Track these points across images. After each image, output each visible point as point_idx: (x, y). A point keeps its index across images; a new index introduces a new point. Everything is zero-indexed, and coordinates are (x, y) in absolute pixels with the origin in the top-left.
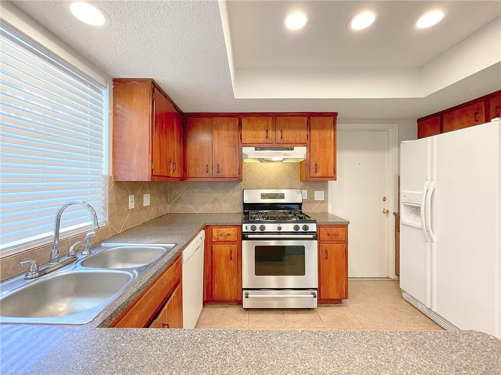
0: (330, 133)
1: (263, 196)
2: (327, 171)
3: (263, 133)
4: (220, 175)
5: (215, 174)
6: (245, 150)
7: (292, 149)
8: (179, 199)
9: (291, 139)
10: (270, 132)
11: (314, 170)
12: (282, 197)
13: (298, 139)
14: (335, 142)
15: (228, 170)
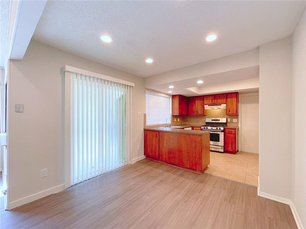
0: (235, 99)
1: (212, 120)
2: (234, 112)
3: (211, 101)
4: (198, 114)
5: (196, 113)
6: (205, 106)
7: (221, 105)
8: (187, 121)
9: (220, 102)
10: (213, 100)
11: (229, 112)
12: (219, 120)
13: (223, 102)
14: (237, 102)
15: (200, 112)
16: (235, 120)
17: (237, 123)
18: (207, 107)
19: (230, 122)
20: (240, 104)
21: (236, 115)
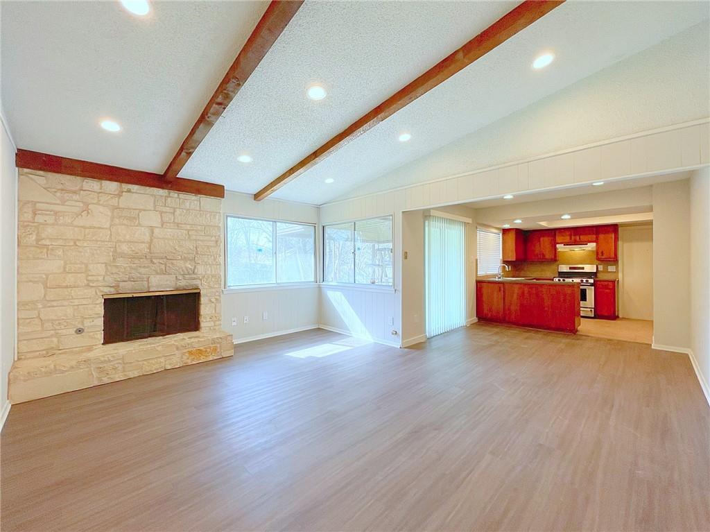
0: (612, 236)
1: (570, 268)
2: (610, 254)
3: (568, 238)
4: (544, 258)
5: (541, 258)
6: (558, 246)
7: (586, 244)
9: (585, 240)
10: (573, 237)
11: (602, 255)
12: (583, 268)
13: (590, 240)
14: (616, 239)
15: (548, 255)
16: (611, 268)
17: (617, 272)
18: (560, 247)
19: (603, 272)
20: (620, 243)
21: (614, 260)
